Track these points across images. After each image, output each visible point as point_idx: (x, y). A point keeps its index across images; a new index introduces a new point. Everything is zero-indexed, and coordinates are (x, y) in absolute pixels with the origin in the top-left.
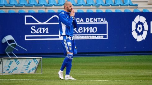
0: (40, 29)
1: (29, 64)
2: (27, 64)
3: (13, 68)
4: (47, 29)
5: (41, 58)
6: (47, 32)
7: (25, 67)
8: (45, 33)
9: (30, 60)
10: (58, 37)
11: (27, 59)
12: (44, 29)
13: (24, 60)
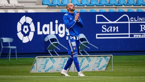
0: (110, 28)
1: (100, 61)
2: (98, 62)
3: (85, 66)
4: (117, 27)
5: (111, 56)
6: (117, 31)
7: (97, 65)
8: (115, 32)
9: (101, 57)
10: (128, 36)
11: (98, 56)
12: (114, 27)
13: (96, 58)
